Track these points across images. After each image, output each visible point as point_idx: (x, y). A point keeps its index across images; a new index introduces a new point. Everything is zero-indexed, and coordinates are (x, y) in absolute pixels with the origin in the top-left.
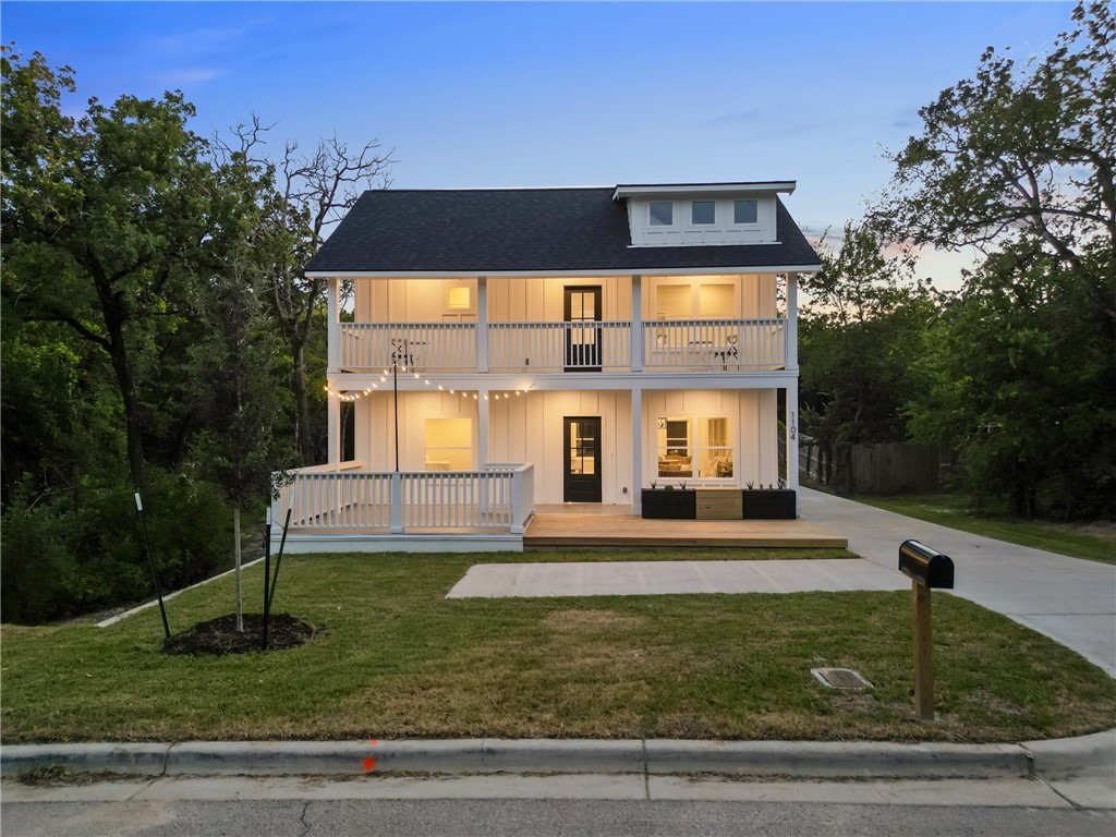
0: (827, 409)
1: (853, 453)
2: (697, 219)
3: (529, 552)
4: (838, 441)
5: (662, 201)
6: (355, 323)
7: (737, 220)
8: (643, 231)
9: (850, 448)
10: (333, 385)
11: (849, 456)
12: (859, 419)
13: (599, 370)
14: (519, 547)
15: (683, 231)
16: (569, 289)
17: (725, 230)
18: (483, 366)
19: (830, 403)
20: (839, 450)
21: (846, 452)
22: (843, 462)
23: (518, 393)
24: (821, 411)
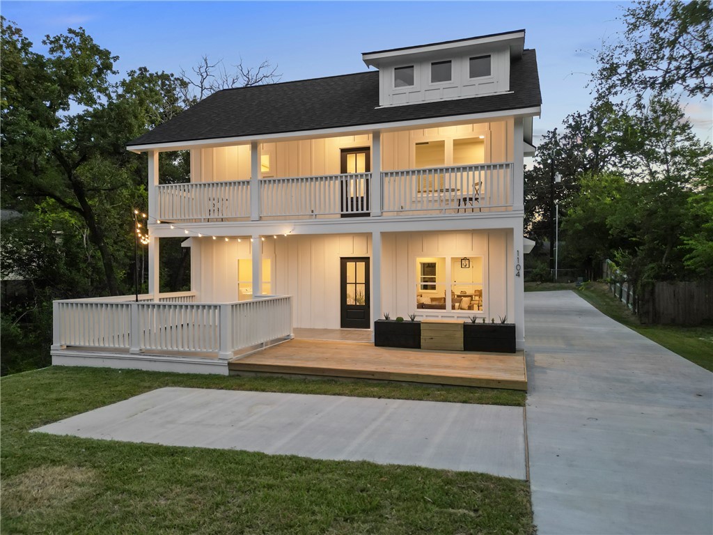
0: (639, 252)
1: (657, 290)
2: (435, 78)
3: (233, 376)
4: (644, 278)
5: (404, 65)
6: (191, 183)
7: (473, 75)
8: (390, 94)
9: (653, 285)
10: (152, 233)
11: (652, 292)
12: (666, 260)
13: (368, 215)
14: (225, 371)
15: (424, 88)
16: (345, 152)
17: (462, 84)
18: (255, 216)
19: (641, 248)
20: (643, 286)
21: (650, 288)
22: (647, 296)
23: (275, 237)
24: (634, 254)
